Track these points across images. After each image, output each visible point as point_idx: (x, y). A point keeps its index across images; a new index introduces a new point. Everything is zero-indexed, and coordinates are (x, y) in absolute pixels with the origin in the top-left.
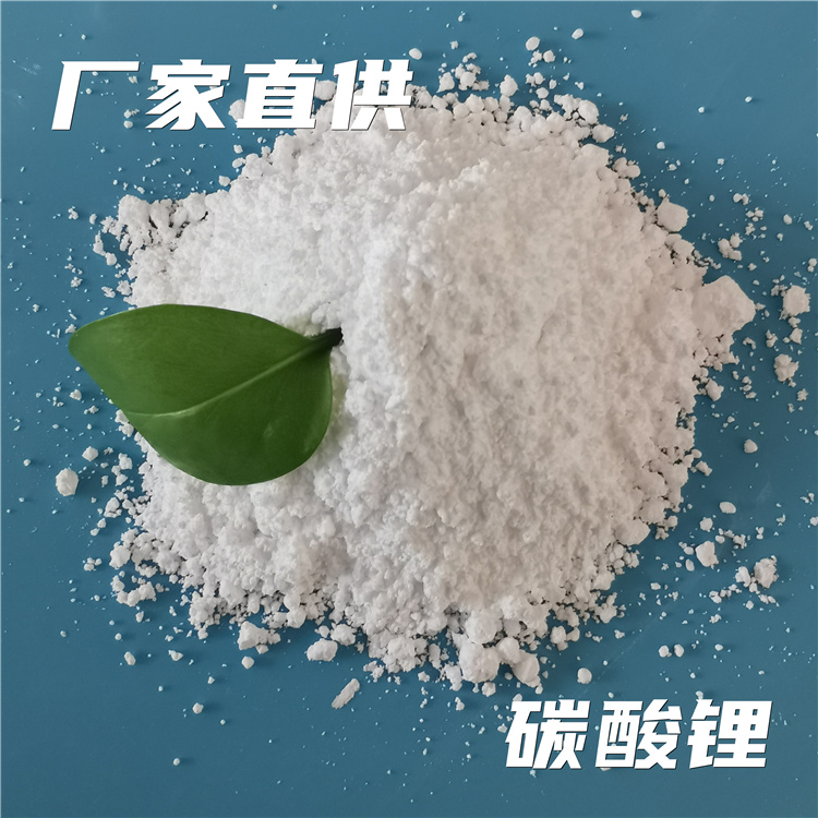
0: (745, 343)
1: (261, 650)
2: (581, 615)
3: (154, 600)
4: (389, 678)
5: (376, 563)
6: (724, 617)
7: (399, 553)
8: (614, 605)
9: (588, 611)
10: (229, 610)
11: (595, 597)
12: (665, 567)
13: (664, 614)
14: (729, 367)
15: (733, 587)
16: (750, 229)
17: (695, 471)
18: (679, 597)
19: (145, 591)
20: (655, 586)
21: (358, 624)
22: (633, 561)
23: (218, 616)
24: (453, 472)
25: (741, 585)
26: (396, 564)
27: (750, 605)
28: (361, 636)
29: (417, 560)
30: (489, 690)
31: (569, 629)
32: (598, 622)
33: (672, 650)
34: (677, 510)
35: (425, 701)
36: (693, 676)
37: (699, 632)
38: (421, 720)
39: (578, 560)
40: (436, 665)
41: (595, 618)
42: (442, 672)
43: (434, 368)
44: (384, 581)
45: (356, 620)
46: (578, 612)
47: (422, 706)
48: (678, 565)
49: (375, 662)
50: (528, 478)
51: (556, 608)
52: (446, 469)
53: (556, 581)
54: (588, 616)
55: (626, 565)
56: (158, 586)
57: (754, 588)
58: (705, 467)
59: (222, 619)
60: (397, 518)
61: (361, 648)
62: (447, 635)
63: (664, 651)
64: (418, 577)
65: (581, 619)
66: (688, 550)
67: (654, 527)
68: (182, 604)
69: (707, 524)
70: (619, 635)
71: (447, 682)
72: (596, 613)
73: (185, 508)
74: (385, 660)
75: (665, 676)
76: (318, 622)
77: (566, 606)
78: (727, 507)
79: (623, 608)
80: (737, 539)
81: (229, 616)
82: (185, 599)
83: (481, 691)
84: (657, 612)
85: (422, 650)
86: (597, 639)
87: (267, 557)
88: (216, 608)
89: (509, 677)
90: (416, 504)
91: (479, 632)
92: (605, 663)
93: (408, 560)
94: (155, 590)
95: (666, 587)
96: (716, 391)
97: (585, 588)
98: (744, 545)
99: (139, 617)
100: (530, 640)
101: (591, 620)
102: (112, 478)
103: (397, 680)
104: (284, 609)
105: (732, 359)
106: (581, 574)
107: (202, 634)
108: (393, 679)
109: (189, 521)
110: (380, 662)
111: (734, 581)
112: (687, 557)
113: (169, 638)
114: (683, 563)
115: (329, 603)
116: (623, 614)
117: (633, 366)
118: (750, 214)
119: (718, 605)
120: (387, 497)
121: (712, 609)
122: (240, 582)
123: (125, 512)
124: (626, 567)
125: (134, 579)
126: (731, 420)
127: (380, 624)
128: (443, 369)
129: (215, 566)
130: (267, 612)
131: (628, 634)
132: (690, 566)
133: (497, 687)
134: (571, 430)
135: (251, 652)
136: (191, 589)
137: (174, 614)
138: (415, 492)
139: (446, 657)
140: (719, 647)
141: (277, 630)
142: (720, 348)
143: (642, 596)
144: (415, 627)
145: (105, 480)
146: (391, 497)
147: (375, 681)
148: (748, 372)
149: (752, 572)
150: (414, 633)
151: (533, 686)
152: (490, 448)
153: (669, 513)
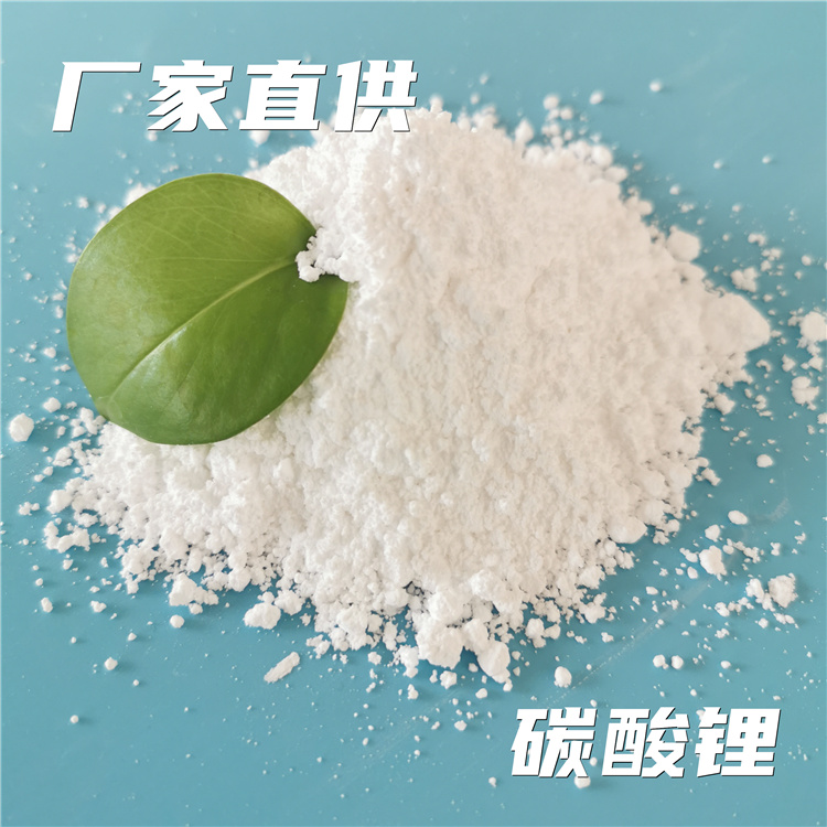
0: (759, 364)
1: (195, 609)
2: (564, 612)
3: (87, 549)
4: (334, 657)
5: (333, 516)
6: (733, 633)
7: (360, 506)
8: (603, 605)
9: (571, 608)
10: (166, 566)
11: (580, 594)
12: (664, 572)
13: (661, 622)
14: (742, 385)
15: (743, 601)
16: (766, 265)
17: (700, 479)
18: (680, 606)
19: (79, 537)
20: (651, 591)
21: (307, 594)
22: (627, 561)
23: (153, 572)
24: (425, 412)
25: (753, 600)
26: (355, 517)
27: (763, 623)
28: (309, 607)
29: (379, 513)
30: (448, 680)
31: (548, 624)
32: (582, 621)
33: (669, 662)
34: (680, 515)
35: (373, 686)
36: (693, 693)
37: (702, 645)
38: (366, 706)
39: (563, 550)
40: (390, 645)
41: (579, 617)
42: (396, 656)
43: (417, 277)
44: (341, 538)
45: (305, 589)
46: (560, 608)
47: (368, 690)
48: (679, 572)
49: (321, 637)
50: (508, 433)
51: (534, 601)
52: (418, 407)
53: (536, 566)
54: (571, 613)
55: (618, 566)
56: (94, 536)
57: (767, 605)
58: (711, 475)
59: (157, 576)
60: (361, 457)
61: (306, 619)
62: (407, 617)
63: (659, 661)
64: (378, 535)
65: (563, 617)
66: (691, 557)
67: (652, 529)
68: (117, 556)
69: (713, 532)
70: (606, 637)
71: (402, 667)
72: (581, 612)
73: (137, 449)
74: (332, 636)
75: (659, 689)
76: (263, 588)
77: (547, 599)
78: (737, 517)
79: (613, 610)
80: (748, 552)
81: (165, 573)
82: (120, 551)
83: (439, 681)
84: (652, 618)
85: (374, 628)
86: (580, 639)
87: (215, 501)
88: (152, 563)
89: (473, 668)
90: (382, 436)
91: (442, 605)
92: (589, 667)
93: (369, 513)
94: (91, 539)
95: (664, 594)
96: (727, 404)
97: (569, 580)
98: (757, 559)
99: (66, 564)
100: (503, 631)
101: (575, 619)
102: (68, 430)
103: (344, 659)
104: (227, 570)
105: (744, 376)
106: (565, 565)
107: (132, 587)
108: (338, 657)
109: (139, 461)
110: (326, 637)
111: (745, 595)
112: (690, 564)
113: (94, 589)
114: (685, 570)
115: (278, 569)
116: (612, 617)
117: (632, 353)
118: (766, 253)
119: (724, 619)
120: (351, 429)
121: (718, 622)
122: (183, 531)
123: (75, 463)
124: (618, 568)
125: (69, 527)
126: (743, 434)
127: (332, 592)
128: (426, 279)
129: (158, 516)
130: (208, 572)
131: (617, 639)
132: (692, 574)
133: (459, 678)
134: (558, 393)
135: (183, 610)
136: (129, 542)
137: (106, 565)
138: (381, 423)
139: (402, 639)
140: (725, 665)
141: (216, 592)
142: (731, 363)
143: (636, 600)
144: (371, 602)
145: (61, 431)
146: (356, 428)
147: (318, 657)
148: (763, 391)
149: (766, 588)
150: (370, 609)
151: (501, 681)
152: (468, 393)
153: (670, 517)
